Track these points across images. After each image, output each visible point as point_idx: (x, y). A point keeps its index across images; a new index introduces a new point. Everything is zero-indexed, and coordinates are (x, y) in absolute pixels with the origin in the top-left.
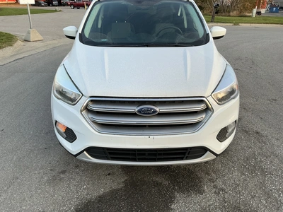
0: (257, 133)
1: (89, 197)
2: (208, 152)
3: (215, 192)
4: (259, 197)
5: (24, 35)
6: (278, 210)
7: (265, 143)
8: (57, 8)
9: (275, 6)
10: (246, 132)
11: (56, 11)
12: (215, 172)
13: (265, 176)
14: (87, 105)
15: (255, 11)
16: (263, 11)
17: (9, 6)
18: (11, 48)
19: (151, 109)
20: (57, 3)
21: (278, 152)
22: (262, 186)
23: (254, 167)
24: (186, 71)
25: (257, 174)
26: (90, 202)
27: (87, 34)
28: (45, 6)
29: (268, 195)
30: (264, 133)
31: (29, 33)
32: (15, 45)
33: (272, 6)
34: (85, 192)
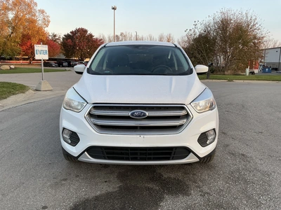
0: (243, 155)
1: (87, 197)
2: (191, 154)
3: (201, 195)
4: (241, 199)
5: (35, 86)
6: (257, 208)
7: (249, 162)
8: (67, 68)
9: (267, 67)
10: (233, 154)
11: (65, 70)
12: (202, 181)
13: (248, 184)
14: (90, 111)
15: (248, 70)
16: (256, 71)
17: (22, 67)
18: (23, 94)
19: (142, 113)
20: (66, 64)
21: (261, 168)
22: (244, 191)
23: (238, 178)
24: (171, 87)
25: (240, 183)
26: (87, 200)
27: (94, 68)
28: (56, 66)
29: (249, 198)
30: (249, 155)
31: (40, 83)
32: (27, 93)
33: (264, 67)
34: (83, 194)
